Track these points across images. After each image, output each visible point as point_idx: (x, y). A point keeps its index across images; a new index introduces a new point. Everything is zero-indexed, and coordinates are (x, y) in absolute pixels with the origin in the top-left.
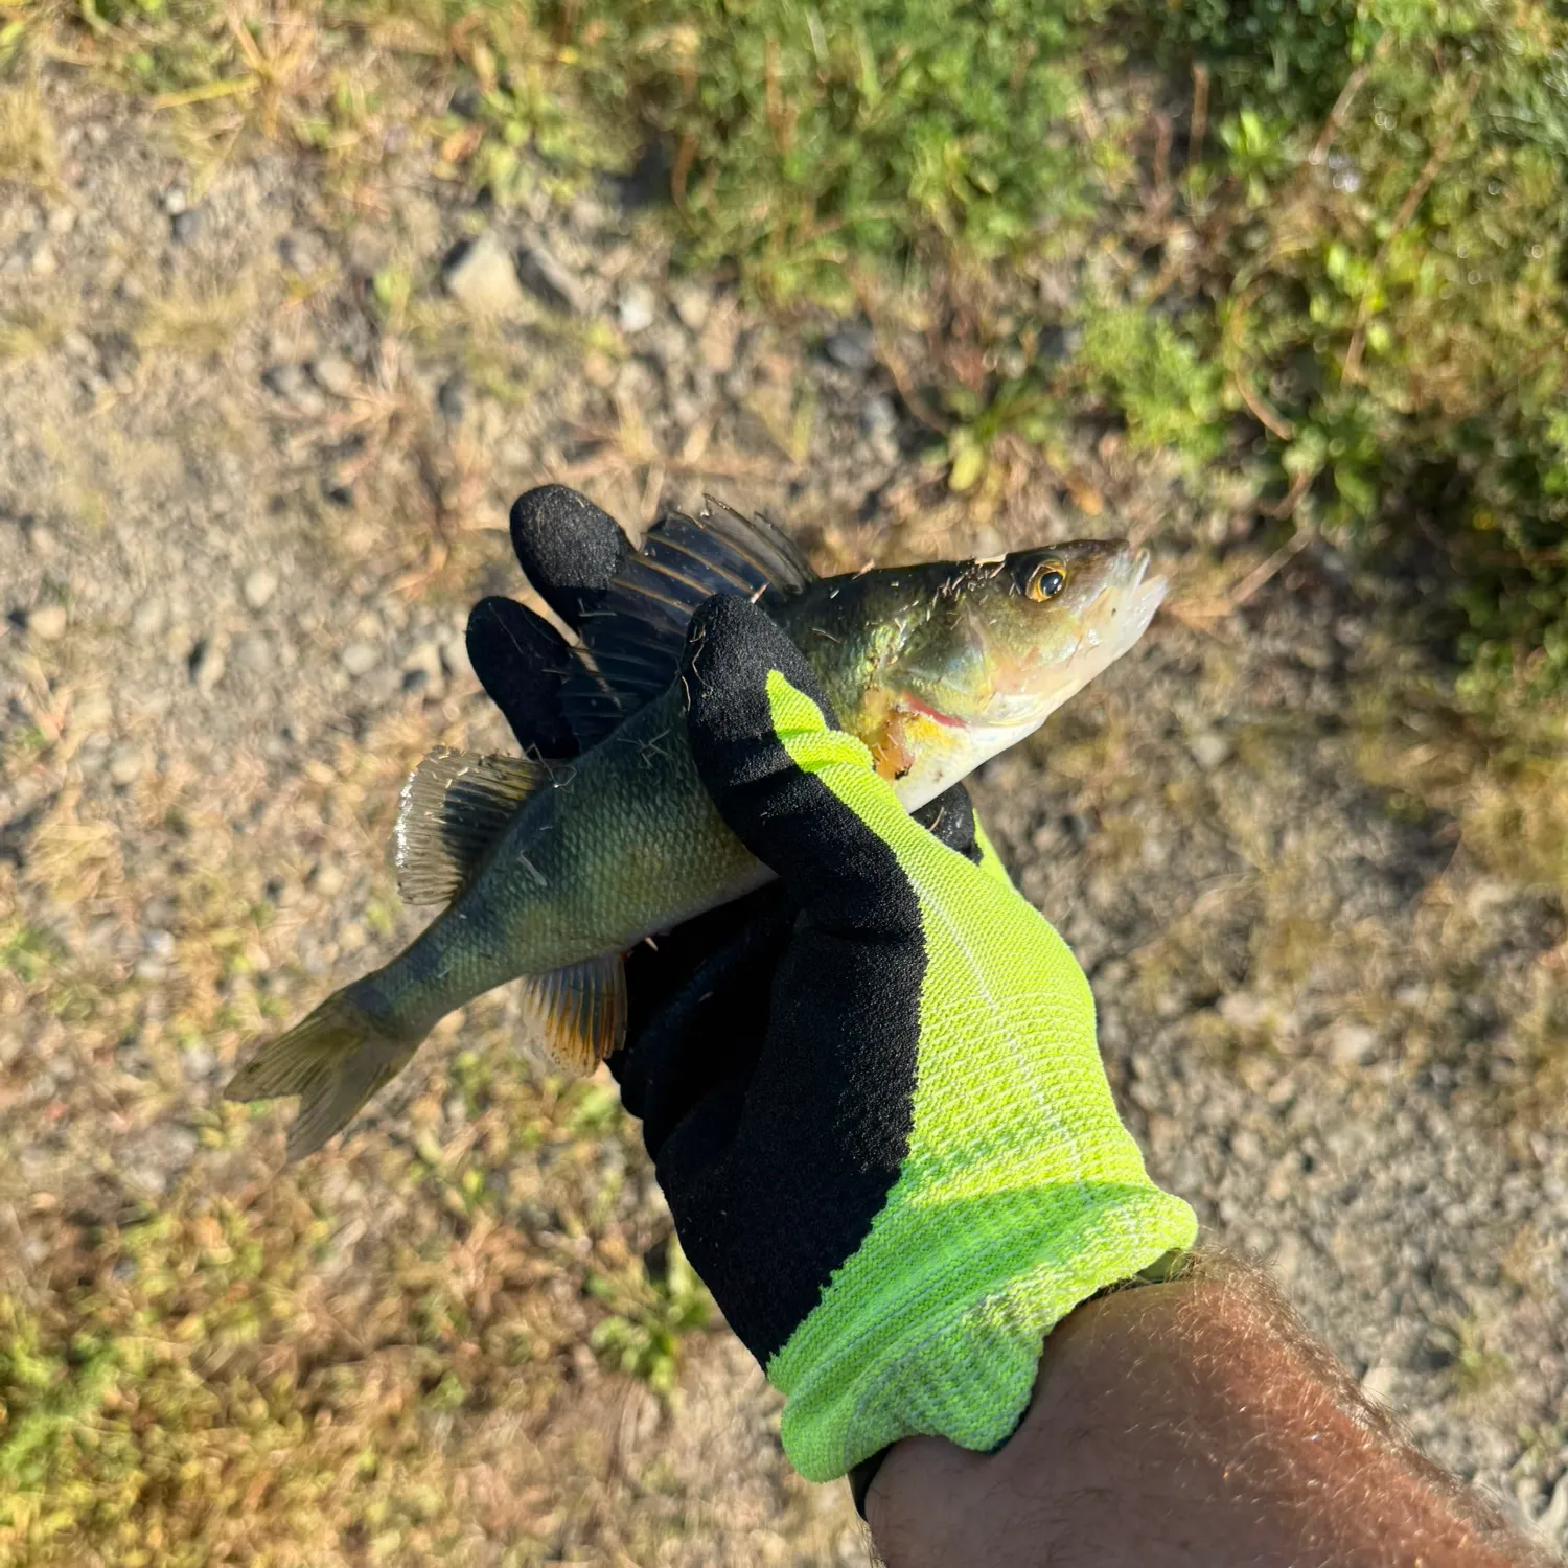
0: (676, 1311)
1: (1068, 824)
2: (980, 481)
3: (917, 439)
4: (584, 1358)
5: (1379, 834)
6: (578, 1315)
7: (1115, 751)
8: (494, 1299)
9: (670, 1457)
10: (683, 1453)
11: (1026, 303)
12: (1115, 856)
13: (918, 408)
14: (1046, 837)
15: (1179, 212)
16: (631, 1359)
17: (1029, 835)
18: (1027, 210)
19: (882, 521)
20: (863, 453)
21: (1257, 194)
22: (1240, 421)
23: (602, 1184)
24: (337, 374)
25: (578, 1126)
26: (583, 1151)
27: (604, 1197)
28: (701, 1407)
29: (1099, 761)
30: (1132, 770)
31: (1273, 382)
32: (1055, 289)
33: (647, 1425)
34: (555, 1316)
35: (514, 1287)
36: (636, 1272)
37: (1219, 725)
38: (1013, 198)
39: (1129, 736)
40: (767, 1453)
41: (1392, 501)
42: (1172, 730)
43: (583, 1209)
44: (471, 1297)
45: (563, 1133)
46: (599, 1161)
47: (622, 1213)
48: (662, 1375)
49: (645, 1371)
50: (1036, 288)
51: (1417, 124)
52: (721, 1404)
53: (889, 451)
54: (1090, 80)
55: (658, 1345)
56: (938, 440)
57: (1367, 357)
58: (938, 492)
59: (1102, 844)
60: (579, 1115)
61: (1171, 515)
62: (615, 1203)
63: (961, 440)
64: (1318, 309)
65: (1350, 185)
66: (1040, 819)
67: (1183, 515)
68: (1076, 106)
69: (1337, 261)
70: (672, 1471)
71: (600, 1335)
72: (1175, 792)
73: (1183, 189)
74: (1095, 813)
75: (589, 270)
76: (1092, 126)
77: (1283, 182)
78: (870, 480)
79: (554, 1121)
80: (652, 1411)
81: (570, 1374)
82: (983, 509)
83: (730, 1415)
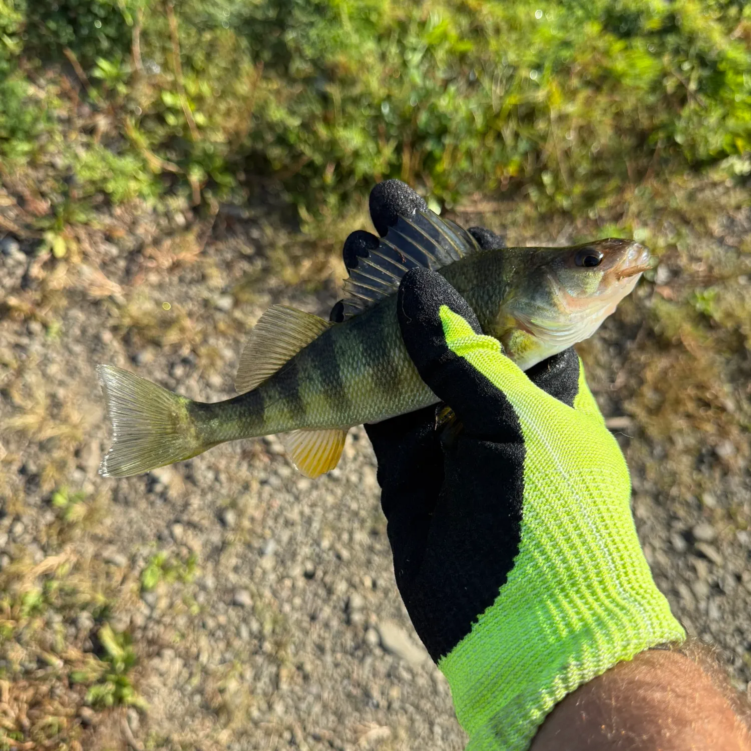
0: (120, 666)
1: (185, 361)
2: (68, 250)
3: (31, 247)
4: (87, 712)
5: (310, 301)
6: (75, 696)
7: (188, 323)
8: (29, 716)
9: (154, 730)
10: (159, 724)
11: (51, 173)
12: (212, 364)
13: (23, 234)
14: (179, 371)
15: (95, 110)
16: (110, 700)
17: (171, 374)
18: (30, 137)
19: (34, 285)
20: (10, 262)
21: (122, 89)
22: (164, 175)
23: (55, 632)
25: (29, 614)
26: (38, 624)
27: (59, 638)
28: (156, 700)
29: (182, 330)
30: (199, 327)
31: (169, 155)
32: (60, 162)
33: (135, 723)
34: (63, 704)
35: (35, 704)
36: (92, 660)
37: (224, 292)
38: (20, 135)
39: (190, 315)
40: (198, 698)
41: (242, 177)
42: (206, 303)
43: (52, 650)
44: (18, 721)
45: (23, 622)
46: (48, 624)
47: (72, 639)
48: (130, 696)
49: (119, 700)
50: (53, 166)
51: (170, 37)
52: (164, 691)
53: (21, 256)
54: (31, 78)
55: (120, 684)
56: (40, 242)
57: (199, 128)
58: (52, 262)
59: (204, 361)
60: (26, 609)
61: (158, 225)
62: (66, 638)
63: (49, 236)
64: (171, 120)
65: (157, 69)
66: (172, 366)
67: (164, 222)
68: (31, 90)
69: (168, 99)
70: (158, 736)
71: (90, 698)
72: (222, 326)
73: (91, 101)
74: (194, 351)
76: (42, 95)
77: (131, 81)
78: (20, 272)
79: (16, 619)
80: (134, 715)
81: (85, 724)
82: (76, 259)
83: (170, 693)
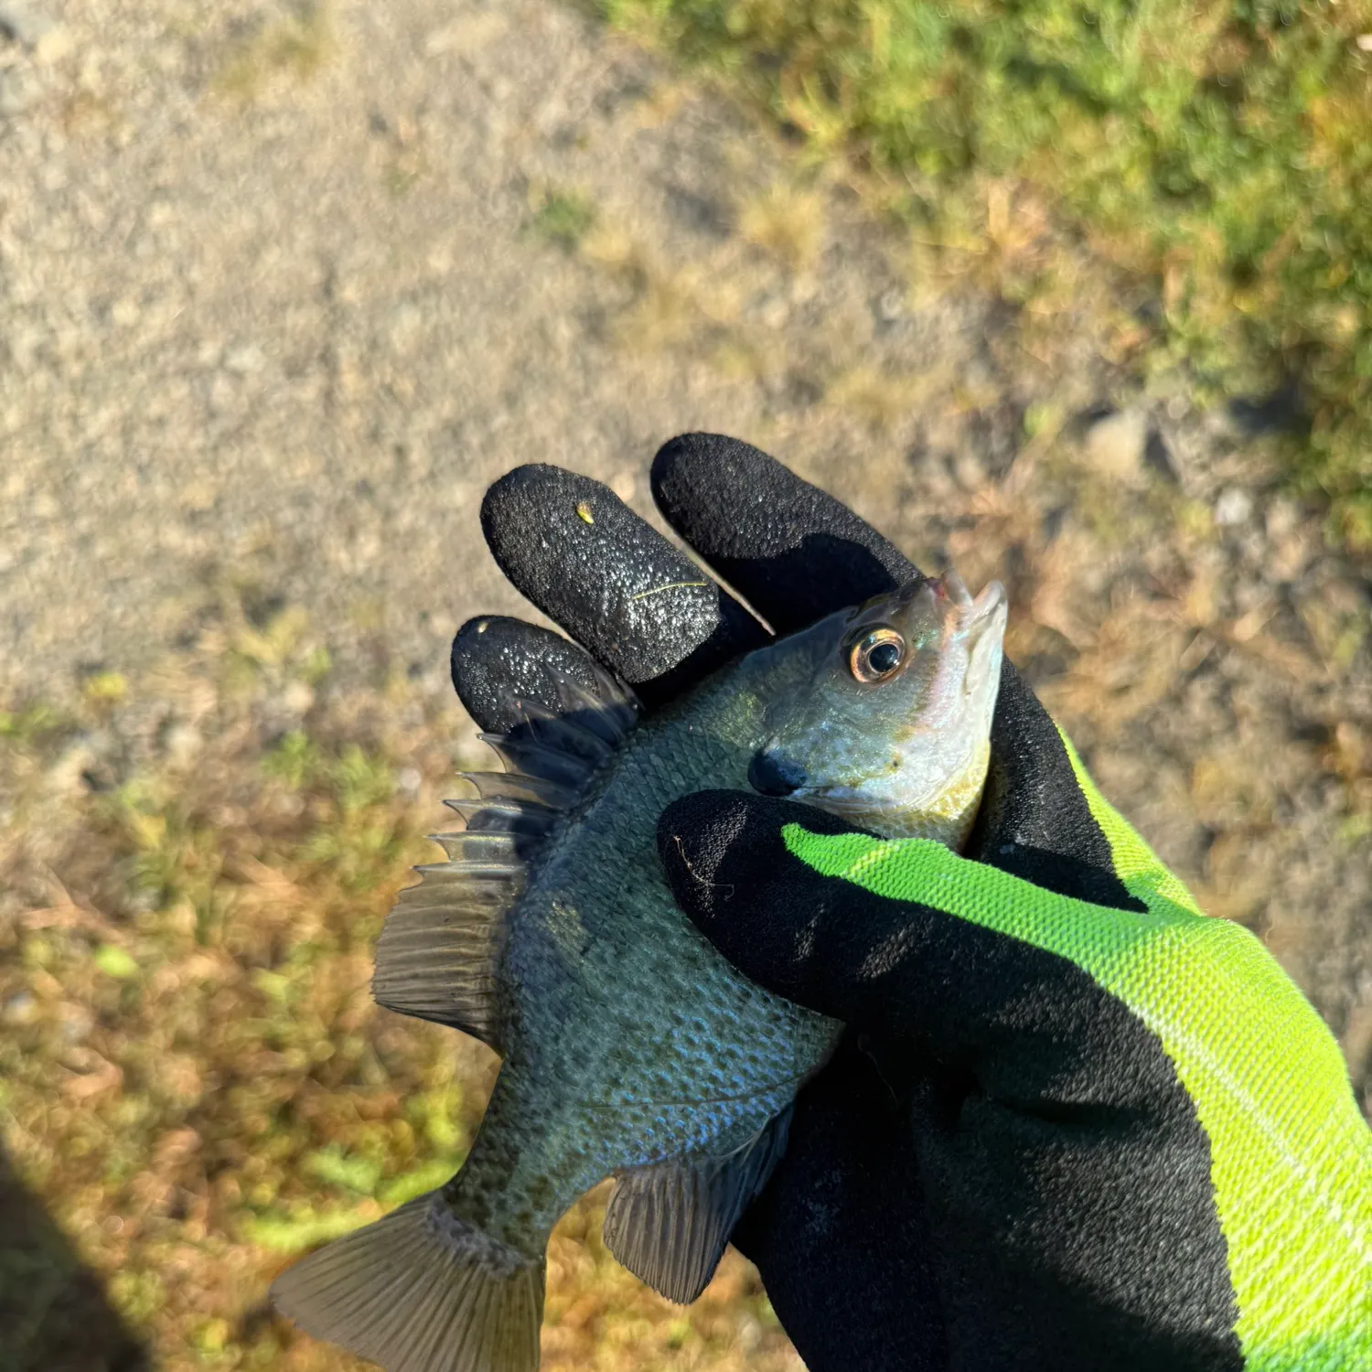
24: (971, 469)
75: (1204, 467)
